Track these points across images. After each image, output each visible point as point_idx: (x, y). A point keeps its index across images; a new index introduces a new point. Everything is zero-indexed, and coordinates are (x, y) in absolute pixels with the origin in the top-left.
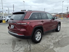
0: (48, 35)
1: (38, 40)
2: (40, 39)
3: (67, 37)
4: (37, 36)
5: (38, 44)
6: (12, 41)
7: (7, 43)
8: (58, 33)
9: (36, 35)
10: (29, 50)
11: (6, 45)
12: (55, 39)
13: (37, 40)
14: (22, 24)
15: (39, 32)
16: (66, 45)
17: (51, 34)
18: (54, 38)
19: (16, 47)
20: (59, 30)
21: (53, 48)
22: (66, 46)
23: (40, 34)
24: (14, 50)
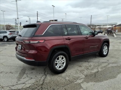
0: (82, 63)
1: (61, 69)
2: (63, 67)
3: (116, 67)
4: (57, 62)
5: (60, 75)
6: (21, 69)
7: (12, 71)
8: (102, 60)
9: (56, 60)
10: (41, 83)
11: (11, 74)
12: (92, 69)
13: (57, 68)
14: (31, 42)
15: (62, 56)
16: (107, 80)
17: (89, 60)
18: (92, 67)
19: (23, 77)
20: (105, 53)
21: (82, 83)
22: (105, 82)
23: (64, 59)
24: (19, 83)
